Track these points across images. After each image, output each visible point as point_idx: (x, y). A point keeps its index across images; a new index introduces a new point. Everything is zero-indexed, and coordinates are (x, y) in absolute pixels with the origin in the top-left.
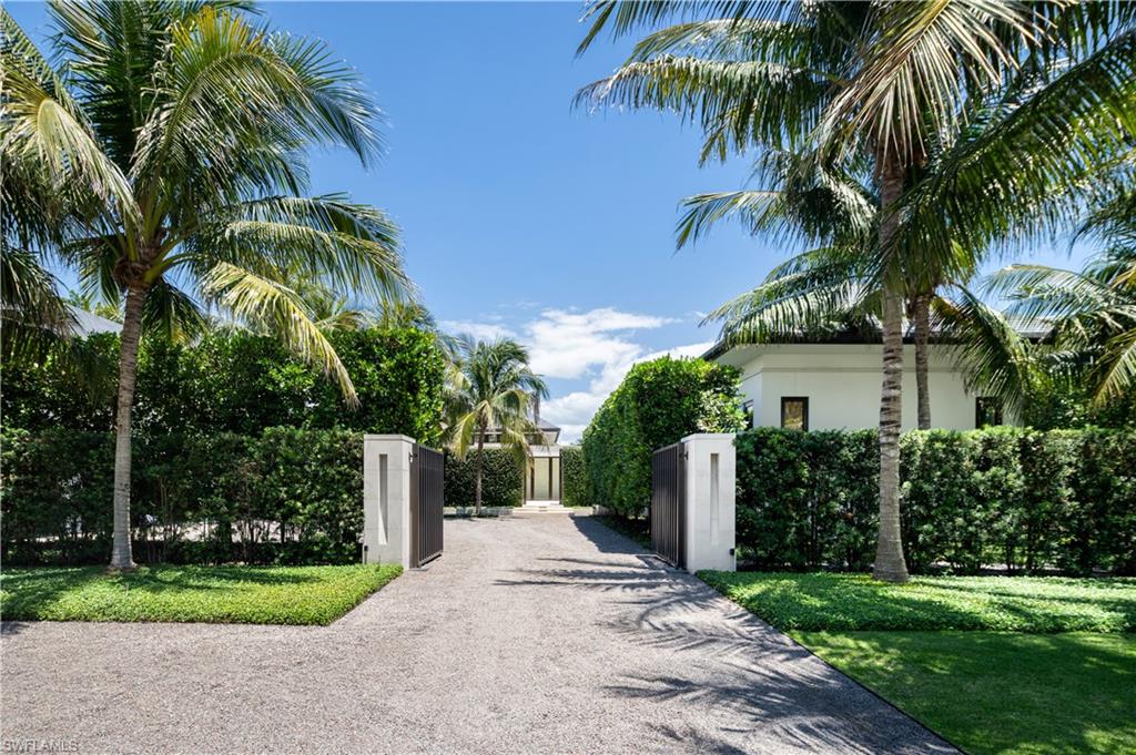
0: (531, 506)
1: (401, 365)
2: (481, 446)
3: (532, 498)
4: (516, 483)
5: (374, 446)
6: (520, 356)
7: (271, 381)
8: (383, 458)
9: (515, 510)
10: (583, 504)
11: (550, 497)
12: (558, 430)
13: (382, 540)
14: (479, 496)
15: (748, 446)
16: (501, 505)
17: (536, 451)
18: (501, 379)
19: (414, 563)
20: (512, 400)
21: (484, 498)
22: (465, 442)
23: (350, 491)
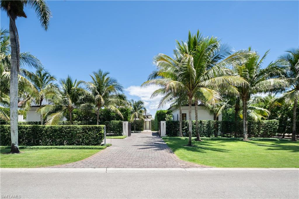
0: (145, 131)
1: (126, 113)
2: (135, 119)
3: (146, 129)
4: (142, 127)
5: (124, 123)
6: (142, 103)
7: (111, 115)
8: (125, 124)
9: (142, 132)
10: (155, 130)
11: (150, 129)
12: (151, 115)
13: (125, 133)
14: (135, 129)
15: (167, 123)
16: (139, 131)
17: (145, 120)
18: (139, 107)
19: (128, 136)
20: (141, 112)
21: (136, 129)
22: (133, 119)
23: (121, 128)
